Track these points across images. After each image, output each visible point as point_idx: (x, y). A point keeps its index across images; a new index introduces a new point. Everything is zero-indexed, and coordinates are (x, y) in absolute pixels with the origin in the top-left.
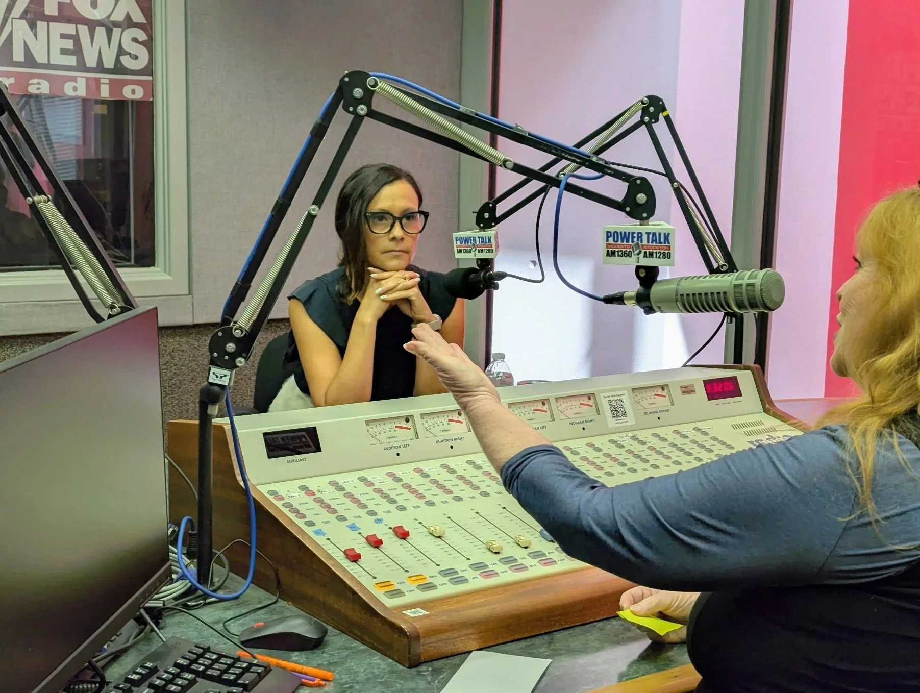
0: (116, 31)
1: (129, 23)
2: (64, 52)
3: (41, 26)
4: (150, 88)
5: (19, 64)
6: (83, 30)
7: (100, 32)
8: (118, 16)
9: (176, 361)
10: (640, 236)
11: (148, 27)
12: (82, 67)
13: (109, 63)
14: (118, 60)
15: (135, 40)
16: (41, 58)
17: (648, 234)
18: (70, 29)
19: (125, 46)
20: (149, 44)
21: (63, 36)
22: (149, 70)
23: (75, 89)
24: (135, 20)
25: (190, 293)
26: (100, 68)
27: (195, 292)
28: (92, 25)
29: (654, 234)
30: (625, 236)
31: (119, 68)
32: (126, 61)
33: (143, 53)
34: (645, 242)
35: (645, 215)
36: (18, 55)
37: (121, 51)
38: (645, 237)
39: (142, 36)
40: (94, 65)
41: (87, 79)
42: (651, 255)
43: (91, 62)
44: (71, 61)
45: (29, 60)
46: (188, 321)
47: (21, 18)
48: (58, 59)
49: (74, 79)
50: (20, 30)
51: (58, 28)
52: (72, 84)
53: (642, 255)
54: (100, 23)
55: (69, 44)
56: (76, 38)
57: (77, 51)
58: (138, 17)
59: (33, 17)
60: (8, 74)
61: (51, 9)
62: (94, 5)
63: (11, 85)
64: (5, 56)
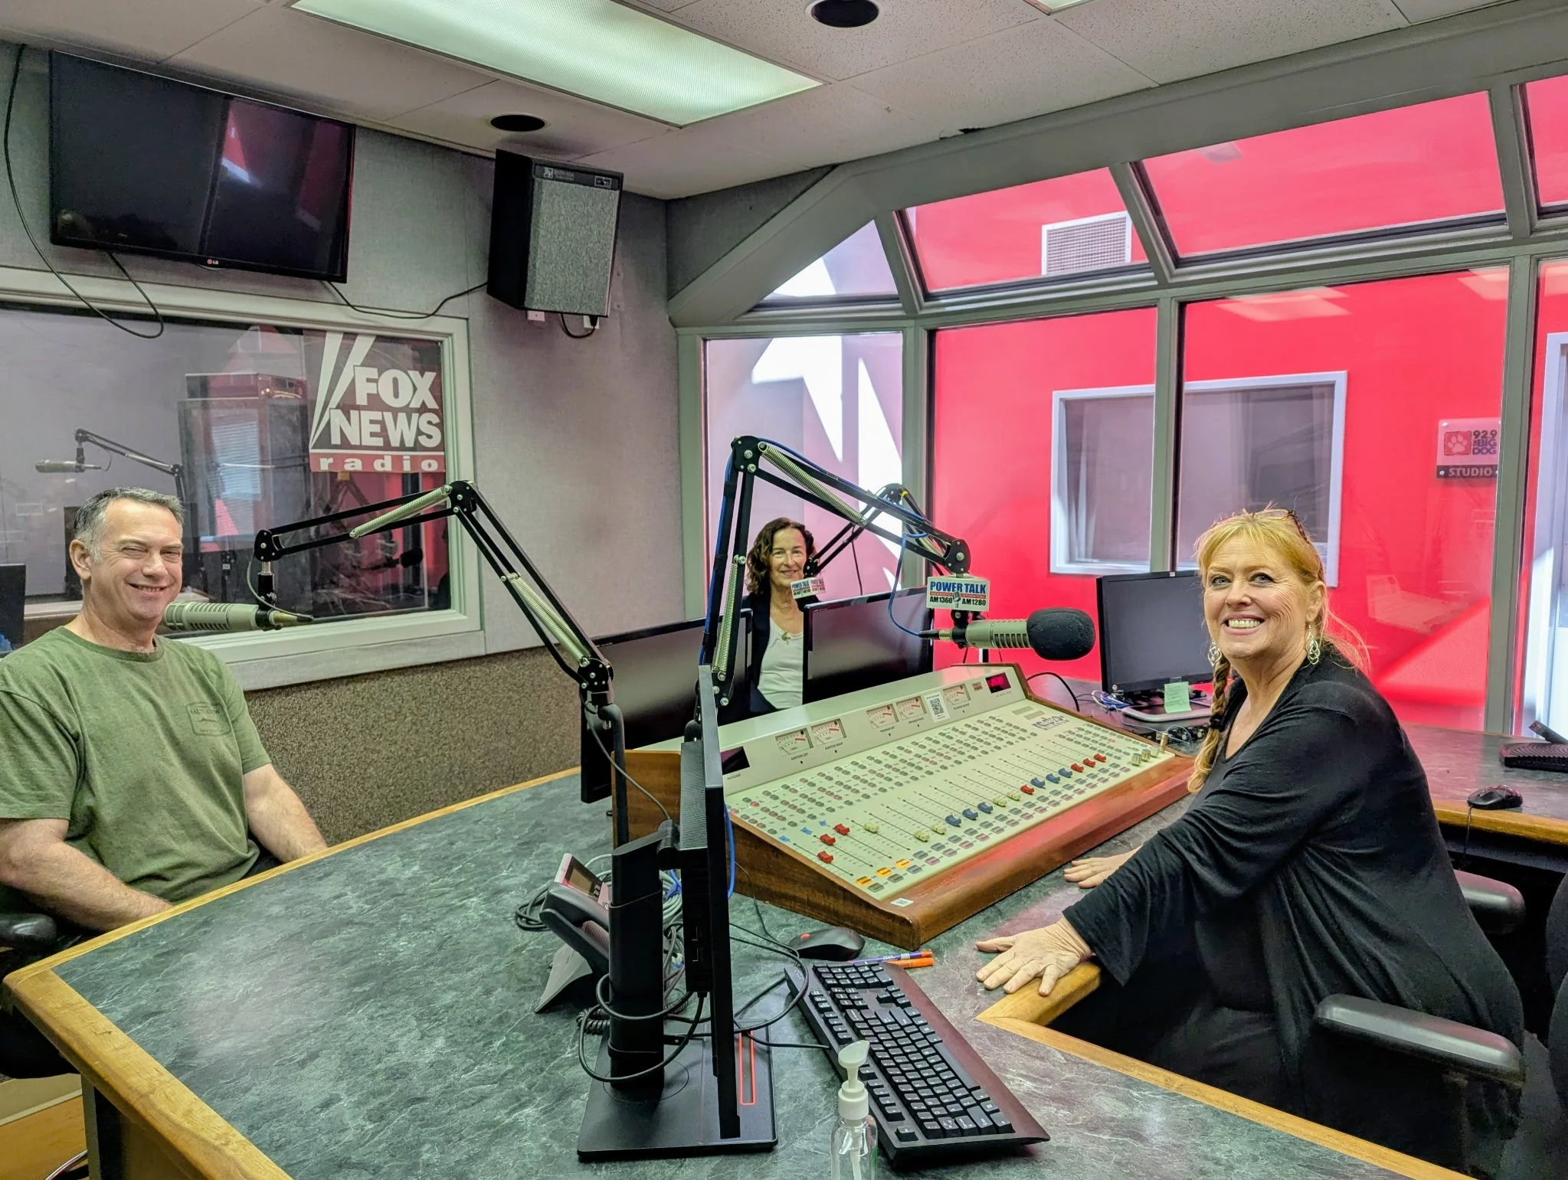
0: (415, 416)
1: (423, 409)
3: (354, 414)
4: (443, 461)
5: (336, 447)
6: (388, 416)
7: (402, 416)
8: (416, 404)
9: (472, 686)
10: (960, 586)
11: (440, 412)
13: (410, 443)
14: (416, 441)
15: (430, 423)
16: (354, 441)
17: (967, 585)
18: (377, 415)
19: (423, 429)
20: (441, 426)
22: (442, 447)
23: (383, 465)
24: (430, 406)
25: (482, 628)
27: (487, 627)
28: (395, 412)
29: (972, 586)
30: (947, 586)
31: (417, 446)
32: (423, 440)
33: (436, 432)
34: (964, 591)
35: (962, 570)
36: (336, 439)
37: (419, 433)
38: (964, 588)
39: (435, 419)
40: (398, 445)
41: (393, 456)
42: (969, 601)
43: (395, 443)
46: (482, 652)
47: (337, 408)
48: (368, 441)
49: (382, 457)
50: (337, 418)
51: (367, 416)
52: (381, 461)
53: (961, 601)
54: (401, 410)
55: (377, 428)
56: (382, 423)
58: (432, 404)
59: (347, 407)
60: (327, 456)
61: (361, 399)
62: (396, 395)
63: (330, 465)
64: (325, 441)
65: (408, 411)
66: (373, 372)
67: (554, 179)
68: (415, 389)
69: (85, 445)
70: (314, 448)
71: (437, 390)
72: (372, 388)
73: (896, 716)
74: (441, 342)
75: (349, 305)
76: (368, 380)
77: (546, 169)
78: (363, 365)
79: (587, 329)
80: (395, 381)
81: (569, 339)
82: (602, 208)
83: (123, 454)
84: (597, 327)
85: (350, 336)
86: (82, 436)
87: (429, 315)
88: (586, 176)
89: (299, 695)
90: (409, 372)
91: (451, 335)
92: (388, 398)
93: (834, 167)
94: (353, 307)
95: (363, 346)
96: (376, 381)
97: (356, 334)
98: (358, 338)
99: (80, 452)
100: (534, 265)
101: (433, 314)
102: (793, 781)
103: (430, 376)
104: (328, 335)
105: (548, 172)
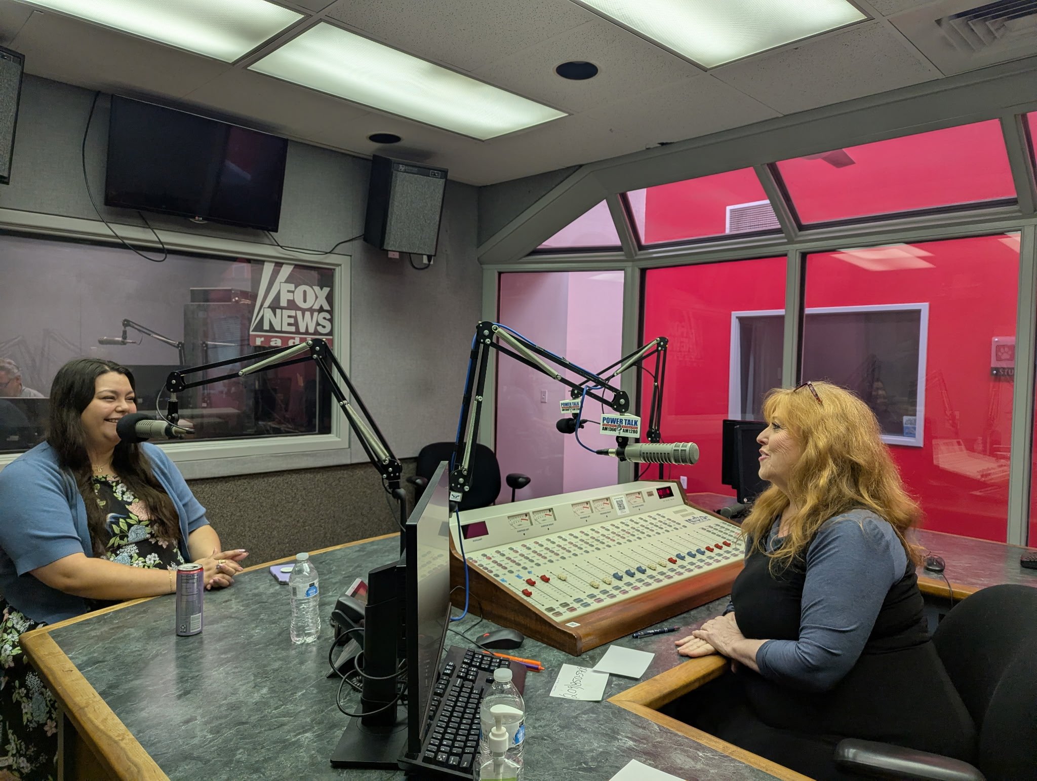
0: (316, 314)
1: (321, 310)
2: (289, 324)
3: (278, 311)
4: (331, 342)
5: (266, 331)
6: (299, 313)
7: (308, 314)
8: (316, 307)
9: (341, 483)
10: (621, 421)
11: (331, 312)
12: (297, 332)
13: (311, 330)
14: (316, 328)
15: (324, 318)
17: (626, 420)
18: (293, 313)
19: (320, 322)
20: (331, 321)
21: (289, 317)
22: (331, 333)
23: (294, 343)
25: (350, 447)
26: (307, 333)
27: (352, 446)
28: (303, 311)
29: (629, 421)
30: (613, 421)
31: (316, 332)
32: (320, 329)
33: (328, 325)
34: (624, 424)
35: (623, 410)
36: (266, 326)
37: (318, 324)
38: (624, 422)
39: (328, 316)
40: (304, 331)
41: (300, 338)
42: (627, 431)
43: (302, 330)
44: (293, 329)
45: (272, 329)
46: (348, 462)
47: (269, 307)
48: (286, 328)
49: (294, 338)
50: (268, 314)
51: (286, 313)
52: (292, 341)
53: (622, 430)
54: (308, 310)
55: (292, 321)
56: (295, 318)
57: (296, 324)
58: (326, 307)
59: (275, 306)
60: (260, 336)
61: (283, 303)
62: (305, 301)
63: (262, 342)
64: (259, 327)
65: (311, 310)
66: (291, 287)
67: (405, 171)
68: (317, 297)
69: (128, 329)
70: (253, 331)
71: (330, 298)
72: (290, 296)
73: (592, 510)
74: (334, 269)
75: (279, 245)
76: (289, 291)
77: (401, 166)
78: (285, 282)
79: (425, 264)
80: (305, 292)
81: (414, 270)
82: (434, 190)
83: (150, 335)
84: (432, 263)
86: (126, 323)
87: (327, 253)
88: (425, 171)
89: (233, 483)
90: (314, 287)
91: (340, 265)
92: (300, 302)
93: (581, 166)
94: (281, 247)
95: (286, 270)
96: (293, 292)
97: (283, 264)
98: (284, 266)
99: (125, 333)
100: (391, 223)
101: (330, 253)
102: (517, 546)
104: (266, 263)
105: (402, 168)
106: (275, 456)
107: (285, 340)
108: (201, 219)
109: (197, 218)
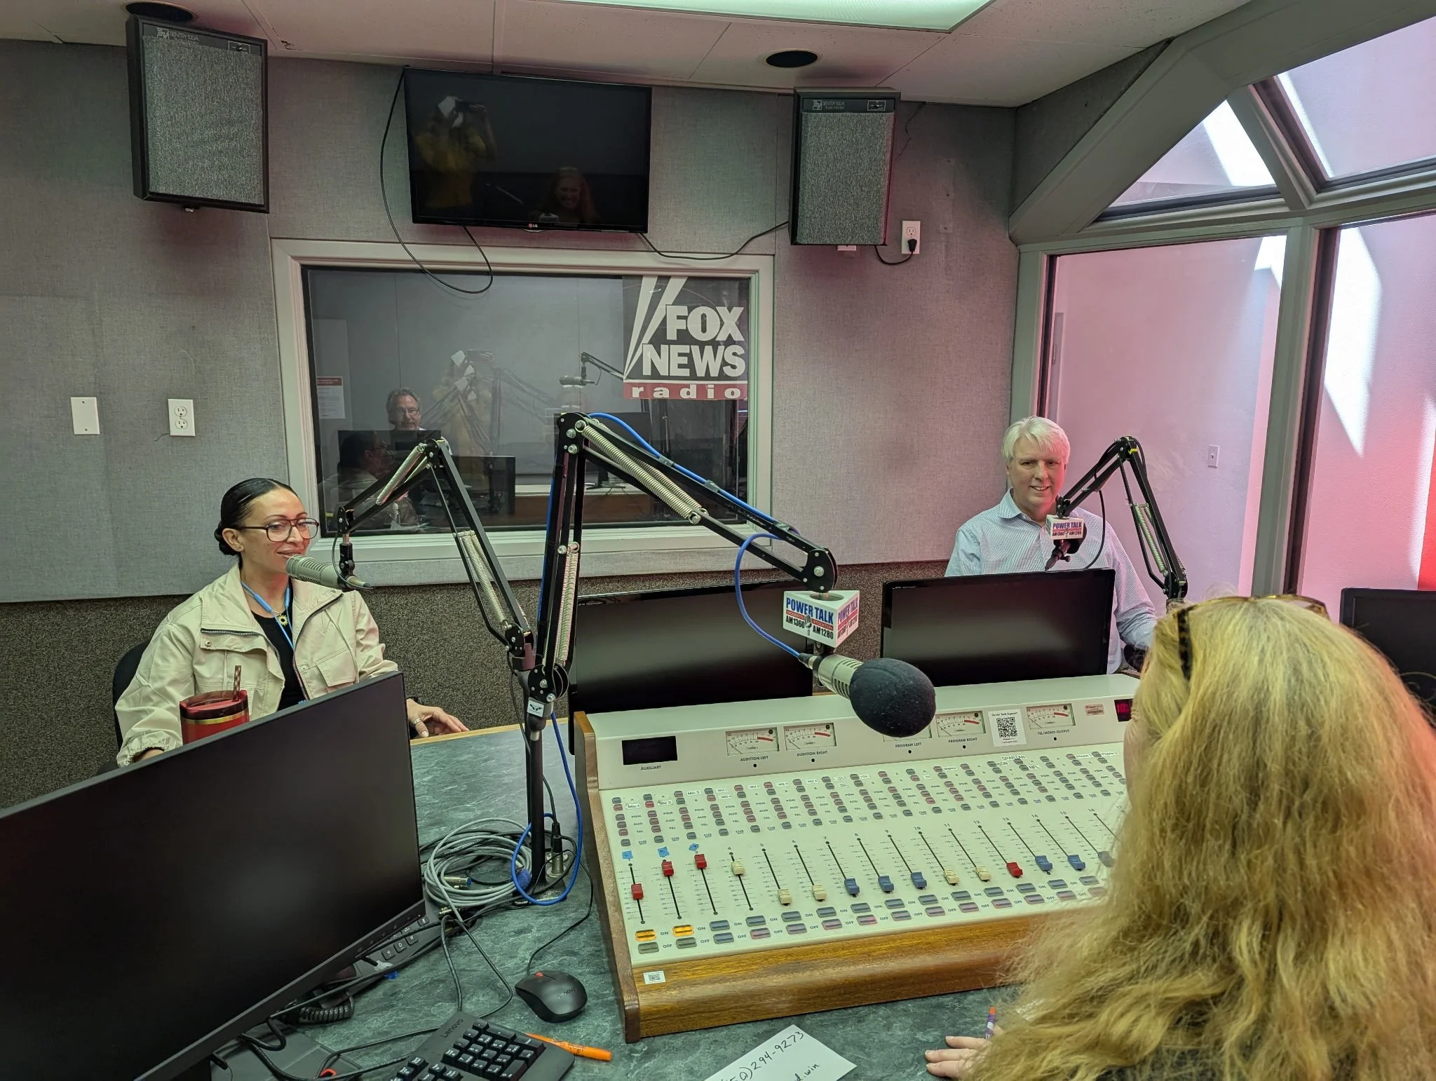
0: (721, 348)
1: (730, 341)
2: (680, 366)
3: (664, 348)
4: (746, 390)
5: (647, 377)
6: (695, 349)
7: (708, 349)
8: (722, 337)
10: (810, 608)
11: (745, 344)
12: (693, 376)
13: (714, 372)
14: (721, 370)
15: (735, 354)
16: (663, 372)
17: (817, 609)
18: (685, 349)
19: (727, 359)
20: (746, 357)
21: (680, 355)
22: (746, 376)
23: (688, 393)
24: (736, 339)
26: (707, 377)
28: (702, 345)
29: (822, 612)
31: (722, 376)
32: (727, 370)
33: (740, 364)
34: (814, 616)
35: (822, 588)
36: (647, 371)
37: (724, 363)
38: (814, 611)
39: (741, 351)
40: (703, 375)
41: (697, 385)
42: (819, 630)
43: (701, 372)
44: (686, 372)
45: (655, 374)
47: (650, 343)
48: (676, 372)
49: (688, 386)
50: (649, 352)
51: (677, 349)
52: (687, 389)
53: (812, 629)
54: (707, 343)
55: (684, 360)
56: (690, 356)
57: (691, 365)
58: (738, 336)
59: (659, 339)
60: (639, 385)
61: (671, 335)
62: (704, 330)
63: (641, 393)
64: (637, 372)
65: (714, 343)
66: (683, 310)
67: (824, 110)
68: (722, 324)
70: (628, 377)
71: (743, 323)
72: (681, 325)
74: (749, 279)
75: (656, 251)
76: (679, 317)
77: (815, 101)
78: (674, 304)
79: (905, 255)
80: (704, 316)
81: (883, 265)
82: (873, 134)
83: (609, 372)
84: (917, 251)
85: (664, 279)
86: (586, 358)
87: (732, 255)
88: (857, 103)
90: (717, 308)
91: (757, 271)
92: (696, 333)
93: (1169, 41)
94: (659, 252)
95: (675, 286)
96: (685, 318)
97: (668, 277)
98: (671, 280)
99: (584, 369)
101: (736, 253)
102: (727, 786)
103: (738, 311)
104: (644, 279)
105: (817, 104)
106: (658, 553)
107: (675, 390)
108: (536, 226)
109: (530, 225)
